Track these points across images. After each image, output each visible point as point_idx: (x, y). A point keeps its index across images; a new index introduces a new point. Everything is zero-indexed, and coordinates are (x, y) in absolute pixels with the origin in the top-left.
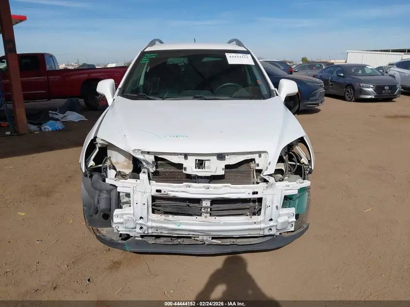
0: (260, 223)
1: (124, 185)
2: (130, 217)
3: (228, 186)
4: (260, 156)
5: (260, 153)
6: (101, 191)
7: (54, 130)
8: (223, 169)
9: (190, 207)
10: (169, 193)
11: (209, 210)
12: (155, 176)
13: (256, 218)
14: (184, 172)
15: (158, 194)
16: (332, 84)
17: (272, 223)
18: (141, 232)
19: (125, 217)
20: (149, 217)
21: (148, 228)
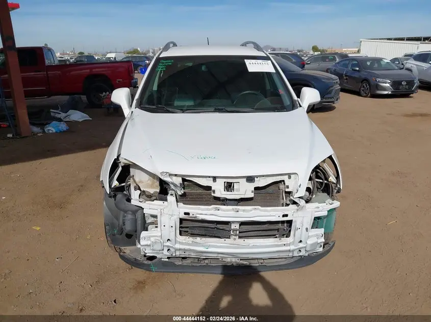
0: (289, 245)
1: (152, 207)
2: (158, 240)
3: (258, 209)
4: (290, 178)
5: (289, 175)
6: (126, 212)
7: (58, 132)
8: (252, 192)
9: (218, 229)
10: (198, 216)
11: (238, 232)
12: (183, 198)
13: (285, 240)
14: (213, 194)
15: (186, 217)
16: (347, 79)
17: (301, 245)
18: (169, 254)
19: (153, 239)
20: (177, 239)
21: (176, 250)
